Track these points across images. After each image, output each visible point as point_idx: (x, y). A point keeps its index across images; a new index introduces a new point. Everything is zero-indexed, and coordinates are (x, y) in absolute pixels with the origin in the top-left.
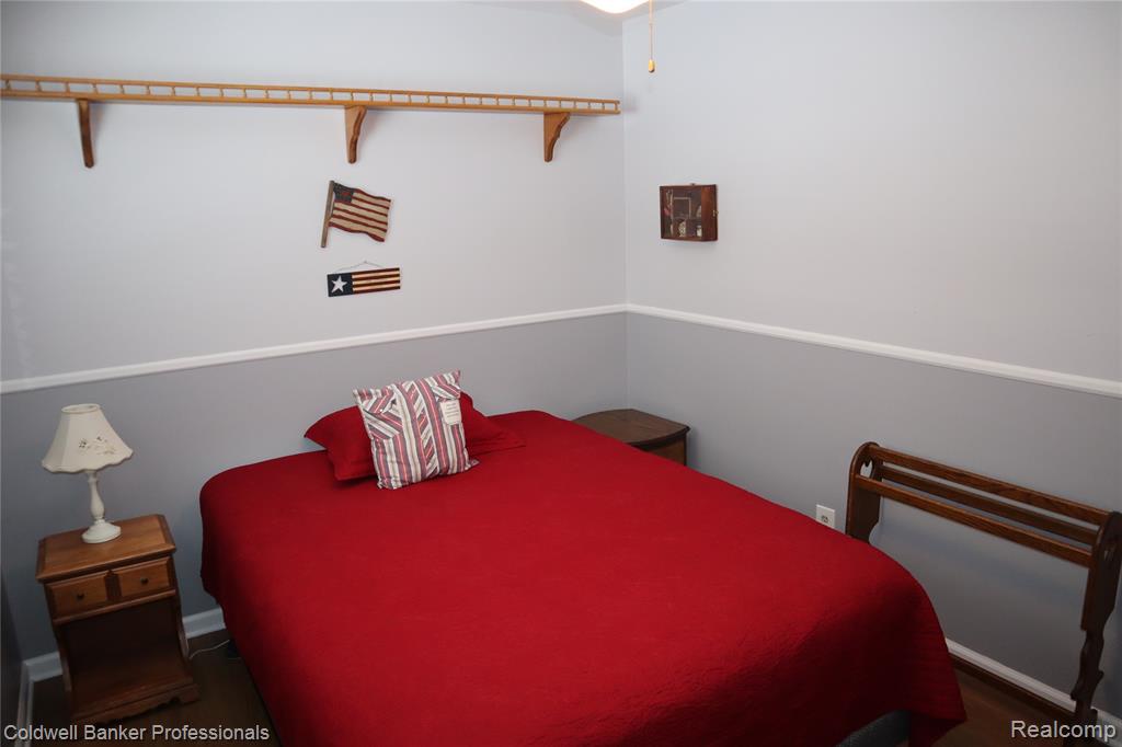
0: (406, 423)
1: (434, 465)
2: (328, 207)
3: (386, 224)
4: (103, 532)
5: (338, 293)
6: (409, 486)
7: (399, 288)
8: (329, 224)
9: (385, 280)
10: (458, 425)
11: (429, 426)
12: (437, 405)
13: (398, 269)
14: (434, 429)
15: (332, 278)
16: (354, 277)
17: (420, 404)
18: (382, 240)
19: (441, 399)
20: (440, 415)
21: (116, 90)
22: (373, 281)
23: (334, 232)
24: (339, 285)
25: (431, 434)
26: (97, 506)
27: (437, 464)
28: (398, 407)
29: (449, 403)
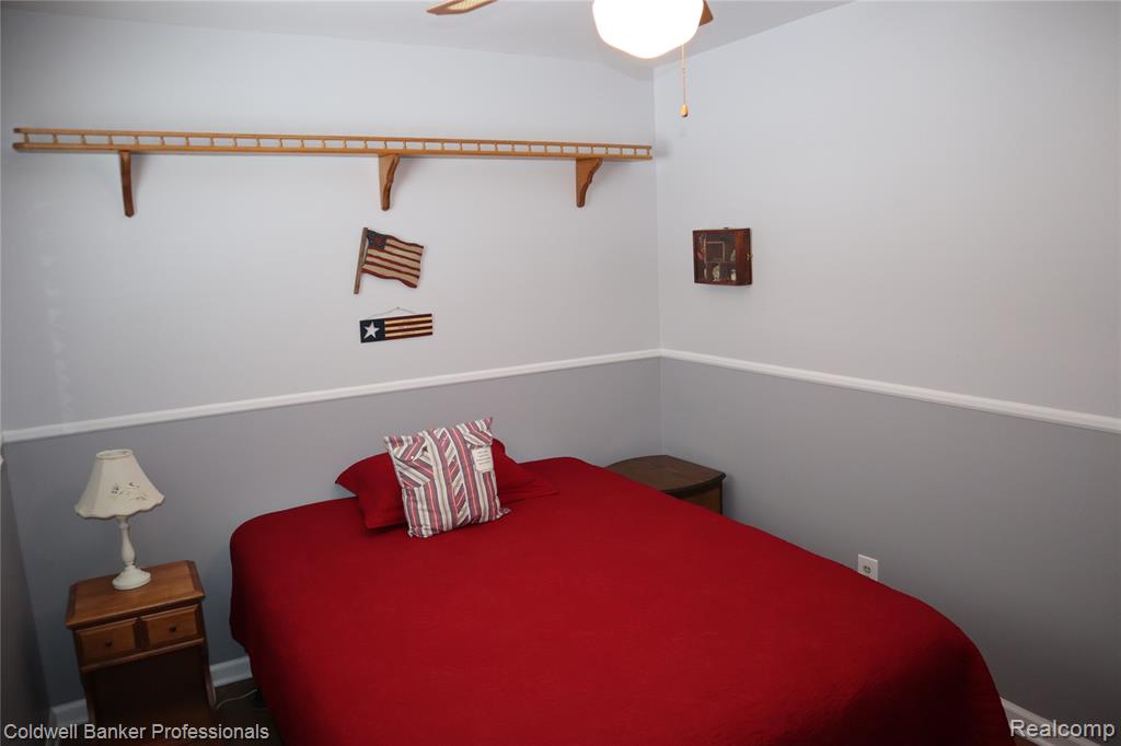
0: (438, 471)
1: (465, 513)
2: (361, 255)
3: (419, 270)
4: (133, 578)
5: (371, 339)
6: (439, 534)
7: (431, 333)
8: (362, 271)
9: (418, 326)
10: (489, 473)
11: (461, 473)
12: (469, 452)
13: (430, 315)
14: (466, 476)
15: (364, 324)
16: (386, 323)
17: (452, 452)
18: (415, 286)
19: (473, 446)
20: (471, 463)
21: (156, 141)
22: (405, 327)
23: (367, 280)
24: (372, 331)
25: (463, 481)
26: (128, 552)
27: (468, 512)
28: (429, 454)
29: (481, 450)
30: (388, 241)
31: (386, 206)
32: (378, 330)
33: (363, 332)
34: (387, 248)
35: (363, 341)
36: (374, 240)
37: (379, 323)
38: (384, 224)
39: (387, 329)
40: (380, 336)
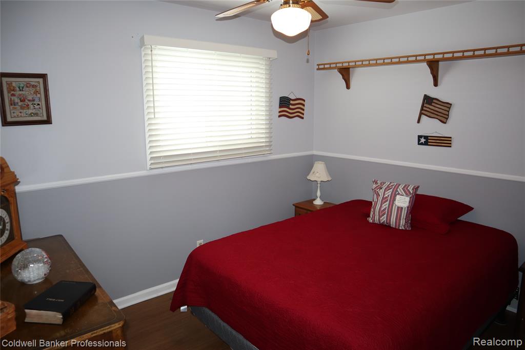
0: (380, 198)
1: (384, 219)
2: (423, 106)
5: (422, 144)
7: (450, 147)
8: (421, 114)
9: (444, 142)
11: (388, 202)
12: (395, 195)
13: (451, 138)
14: (389, 204)
15: (420, 137)
16: (429, 138)
17: (389, 193)
18: (445, 123)
19: (399, 194)
20: (394, 200)
22: (438, 141)
23: (423, 117)
24: (423, 140)
25: (387, 206)
26: (319, 194)
29: (403, 197)
30: (434, 101)
31: (436, 84)
32: (425, 141)
33: (419, 140)
34: (433, 104)
35: (419, 144)
36: (428, 100)
37: (426, 137)
38: (434, 93)
39: (429, 141)
40: (426, 144)
